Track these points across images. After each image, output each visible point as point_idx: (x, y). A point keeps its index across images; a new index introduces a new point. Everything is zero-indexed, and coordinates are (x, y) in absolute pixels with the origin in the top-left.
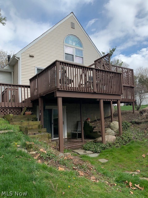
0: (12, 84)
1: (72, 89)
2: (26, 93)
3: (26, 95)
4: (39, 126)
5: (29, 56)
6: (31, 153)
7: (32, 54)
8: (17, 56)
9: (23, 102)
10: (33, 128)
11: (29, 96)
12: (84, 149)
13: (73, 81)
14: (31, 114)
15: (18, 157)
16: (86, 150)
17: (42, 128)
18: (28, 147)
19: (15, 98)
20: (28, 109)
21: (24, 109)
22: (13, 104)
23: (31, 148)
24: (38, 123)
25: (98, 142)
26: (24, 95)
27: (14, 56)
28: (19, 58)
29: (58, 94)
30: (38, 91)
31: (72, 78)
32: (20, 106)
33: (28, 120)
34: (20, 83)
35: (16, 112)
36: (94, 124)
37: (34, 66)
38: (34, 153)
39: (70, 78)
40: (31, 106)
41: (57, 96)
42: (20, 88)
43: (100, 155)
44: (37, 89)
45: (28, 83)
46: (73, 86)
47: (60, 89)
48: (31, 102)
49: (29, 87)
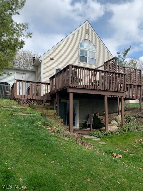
0: (36, 81)
1: (81, 86)
2: (46, 89)
3: (46, 90)
4: (55, 114)
5: (50, 59)
6: (47, 128)
7: (52, 57)
8: (40, 59)
9: (44, 96)
10: (51, 115)
11: (49, 92)
12: (90, 135)
13: (82, 80)
14: (50, 105)
15: (39, 129)
16: (92, 136)
17: (57, 115)
18: (46, 125)
19: (38, 93)
20: (47, 101)
21: (44, 101)
22: (36, 97)
23: (48, 125)
24: (54, 111)
25: (102, 130)
26: (45, 90)
27: (38, 59)
28: (42, 61)
29: (70, 90)
30: (55, 87)
31: (81, 78)
32: (42, 99)
33: (47, 109)
34: (42, 81)
35: (39, 103)
36: (103, 117)
37: (54, 67)
38: (50, 128)
39: (80, 78)
40: (50, 99)
41: (69, 91)
42: (42, 85)
43: (101, 140)
44: (55, 86)
45: (48, 81)
46: (81, 84)
47: (71, 87)
48: (50, 96)
49: (49, 84)
